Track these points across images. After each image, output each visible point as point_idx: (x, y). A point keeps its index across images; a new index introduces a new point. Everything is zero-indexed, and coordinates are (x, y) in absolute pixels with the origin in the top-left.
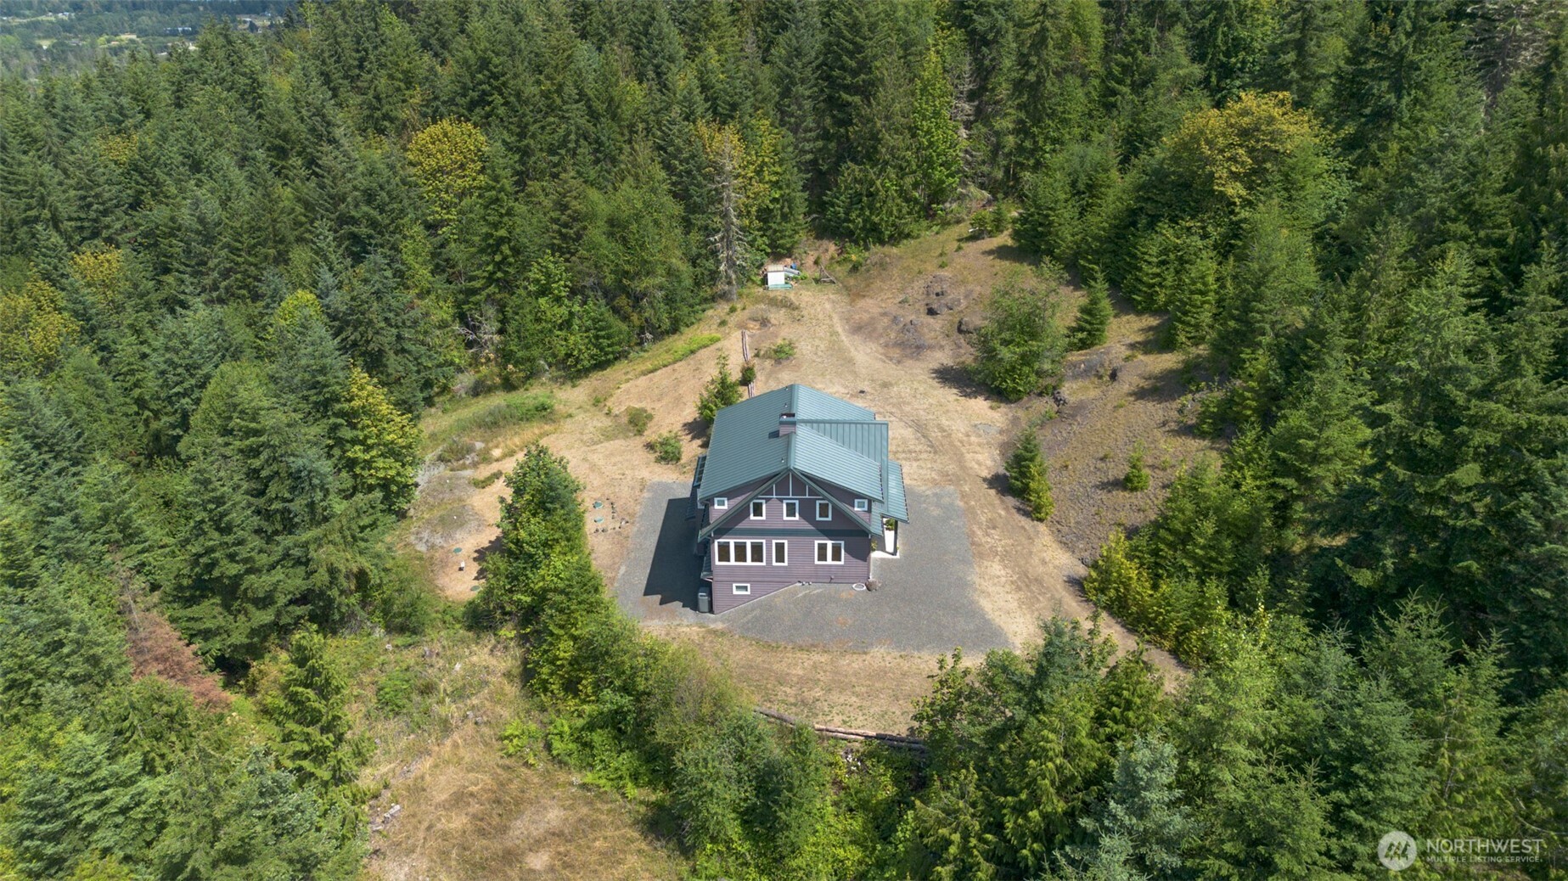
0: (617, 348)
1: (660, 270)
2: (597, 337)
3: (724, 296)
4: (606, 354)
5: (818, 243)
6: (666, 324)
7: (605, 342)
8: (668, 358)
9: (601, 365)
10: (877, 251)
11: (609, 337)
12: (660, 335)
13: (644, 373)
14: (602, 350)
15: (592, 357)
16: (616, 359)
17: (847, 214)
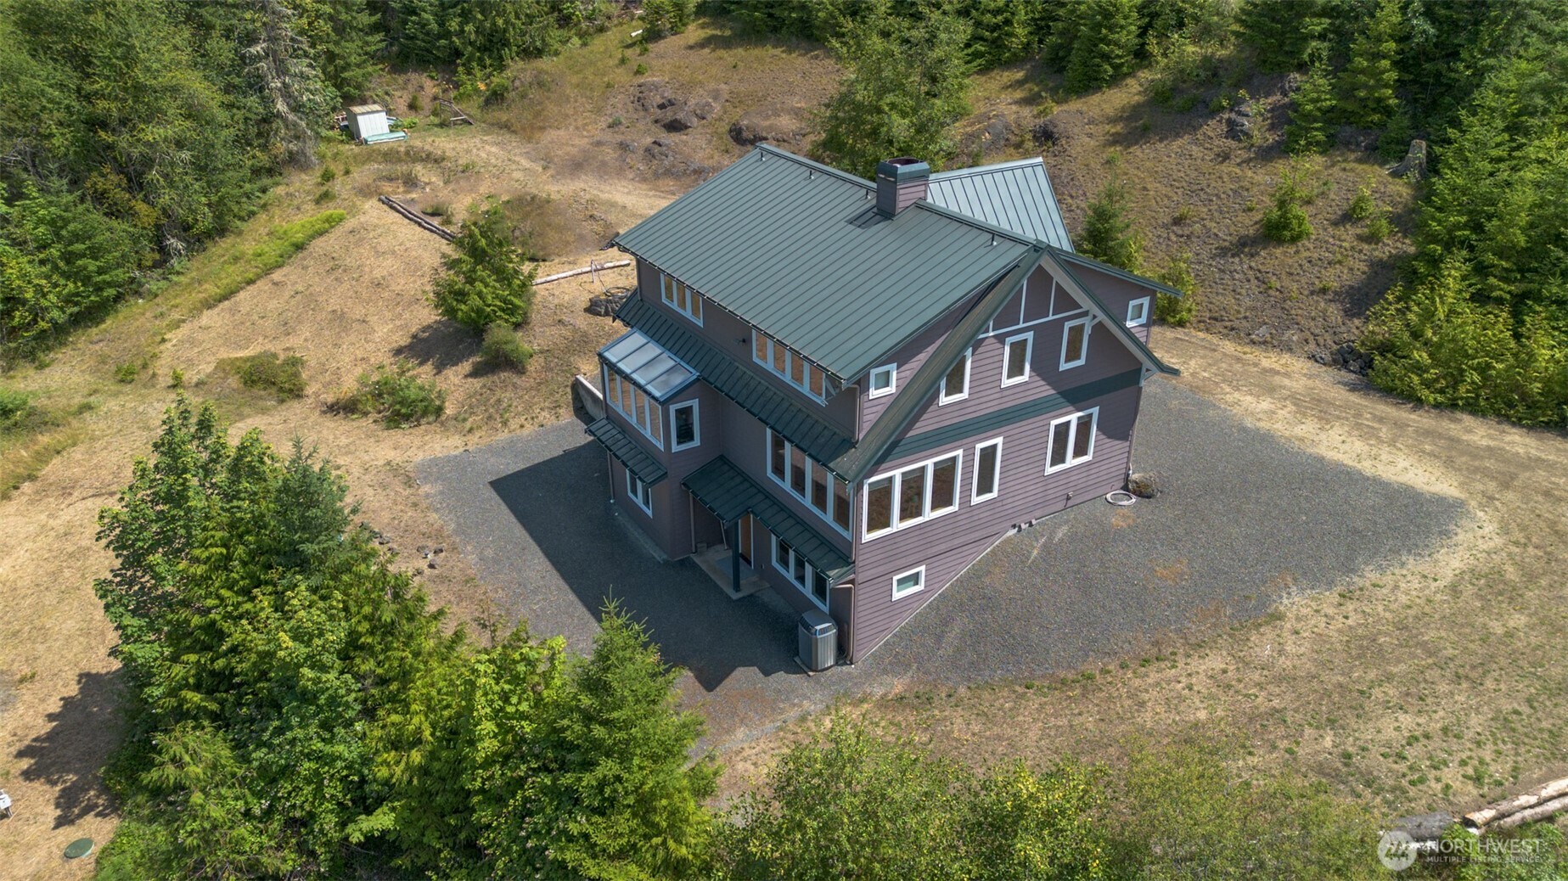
0: (120, 275)
1: (171, 107)
2: (69, 258)
3: (295, 161)
4: (99, 289)
5: (401, 79)
6: (206, 220)
7: (92, 266)
8: (234, 273)
9: (89, 316)
10: (517, 69)
11: (94, 253)
12: (198, 240)
13: (209, 304)
14: (87, 280)
15: (69, 300)
16: (118, 298)
17: (441, 24)
